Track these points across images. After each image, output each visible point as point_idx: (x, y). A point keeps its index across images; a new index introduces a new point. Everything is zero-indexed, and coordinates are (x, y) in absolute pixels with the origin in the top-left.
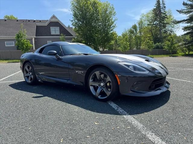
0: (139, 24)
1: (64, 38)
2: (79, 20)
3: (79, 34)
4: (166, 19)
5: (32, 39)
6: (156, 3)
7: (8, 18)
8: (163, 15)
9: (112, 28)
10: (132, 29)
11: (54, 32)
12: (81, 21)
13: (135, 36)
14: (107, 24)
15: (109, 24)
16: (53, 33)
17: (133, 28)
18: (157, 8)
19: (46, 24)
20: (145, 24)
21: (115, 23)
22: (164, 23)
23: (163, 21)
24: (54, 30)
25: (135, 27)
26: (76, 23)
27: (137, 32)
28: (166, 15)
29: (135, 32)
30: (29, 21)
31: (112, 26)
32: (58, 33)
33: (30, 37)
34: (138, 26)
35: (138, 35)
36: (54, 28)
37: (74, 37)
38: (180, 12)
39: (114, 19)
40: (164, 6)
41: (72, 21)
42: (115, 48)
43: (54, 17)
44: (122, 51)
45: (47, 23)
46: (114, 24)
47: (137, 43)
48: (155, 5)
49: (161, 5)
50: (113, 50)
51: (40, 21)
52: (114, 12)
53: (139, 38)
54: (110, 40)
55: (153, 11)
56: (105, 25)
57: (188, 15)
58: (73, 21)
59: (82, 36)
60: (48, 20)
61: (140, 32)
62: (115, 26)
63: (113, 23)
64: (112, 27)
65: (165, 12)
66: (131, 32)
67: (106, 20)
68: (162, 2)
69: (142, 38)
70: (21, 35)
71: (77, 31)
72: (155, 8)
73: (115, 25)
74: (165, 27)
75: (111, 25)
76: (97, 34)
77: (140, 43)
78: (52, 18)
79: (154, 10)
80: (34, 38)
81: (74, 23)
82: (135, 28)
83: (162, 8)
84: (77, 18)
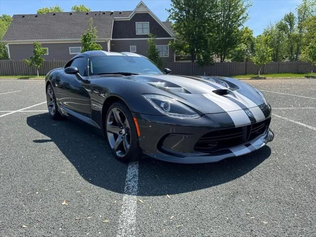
0: (300, 12)
1: (153, 40)
2: (181, 9)
3: (181, 33)
5: (106, 43)
7: (77, 9)
9: (242, 21)
10: (284, 22)
11: (141, 30)
12: (185, 10)
13: (289, 35)
14: (232, 13)
15: (235, 15)
16: (139, 32)
17: (286, 19)
19: (129, 18)
20: (312, 11)
21: (247, 11)
24: (141, 27)
26: (177, 14)
27: (294, 28)
29: (289, 27)
30: (104, 13)
31: (240, 18)
32: (147, 32)
33: (104, 40)
34: (296, 15)
35: (296, 32)
36: (141, 25)
37: (172, 38)
39: (245, 4)
41: (170, 11)
42: (247, 59)
43: (141, 4)
44: (257, 63)
45: (130, 16)
46: (245, 13)
47: (292, 49)
50: (243, 61)
51: (121, 13)
53: (297, 39)
54: (235, 43)
56: (228, 16)
58: (172, 11)
59: (185, 37)
60: (132, 11)
61: (300, 28)
62: (246, 17)
63: (243, 12)
64: (240, 20)
66: (282, 28)
67: (230, 7)
69: (304, 40)
70: (89, 36)
71: (177, 29)
73: (247, 15)
75: (239, 16)
76: (212, 32)
77: (298, 49)
78: (138, 7)
80: (109, 41)
81: (174, 14)
82: (290, 19)
84: (179, 4)
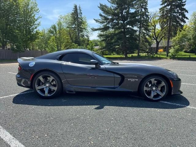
4: (83, 24)
6: (74, 8)
8: (80, 20)
10: (51, 29)
18: (74, 12)
21: (39, 21)
22: (81, 28)
23: (80, 25)
25: (54, 28)
27: (57, 33)
28: (83, 21)
29: (55, 32)
34: (57, 26)
38: (97, 21)
40: (81, 12)
48: (73, 10)
49: (78, 11)
52: (37, 9)
55: (71, 14)
57: (102, 24)
61: (60, 33)
63: (36, 20)
65: (81, 17)
66: (51, 32)
68: (79, 8)
72: (73, 12)
73: (40, 23)
74: (82, 31)
75: (34, 23)
79: (73, 14)
83: (79, 14)
